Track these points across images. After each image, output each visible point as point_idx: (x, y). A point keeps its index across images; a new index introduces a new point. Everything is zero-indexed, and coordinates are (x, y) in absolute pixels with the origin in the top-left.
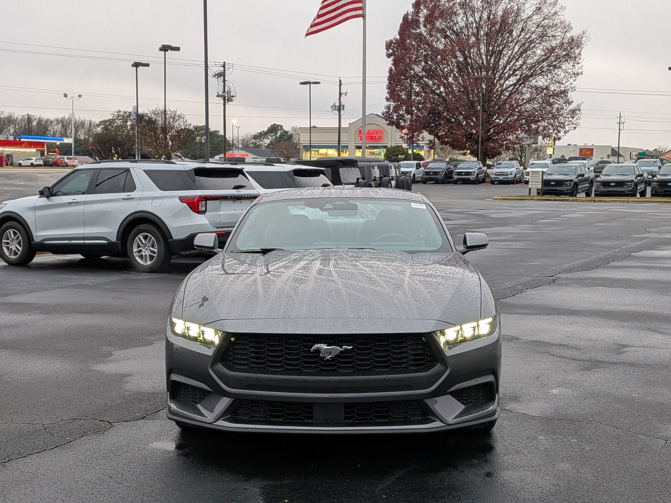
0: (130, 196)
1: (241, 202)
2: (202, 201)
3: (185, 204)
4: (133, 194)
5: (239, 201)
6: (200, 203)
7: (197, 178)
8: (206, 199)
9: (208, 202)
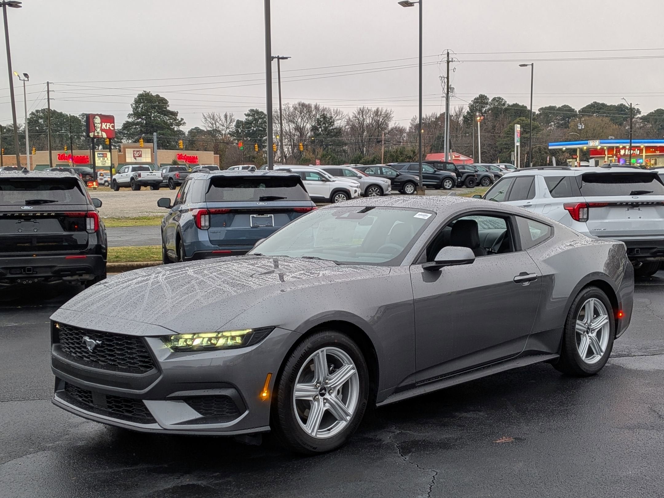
0: (530, 203)
1: (639, 209)
2: (583, 208)
3: (567, 211)
4: (532, 202)
5: (637, 208)
6: (581, 209)
7: (584, 184)
8: (588, 206)
9: (590, 209)
